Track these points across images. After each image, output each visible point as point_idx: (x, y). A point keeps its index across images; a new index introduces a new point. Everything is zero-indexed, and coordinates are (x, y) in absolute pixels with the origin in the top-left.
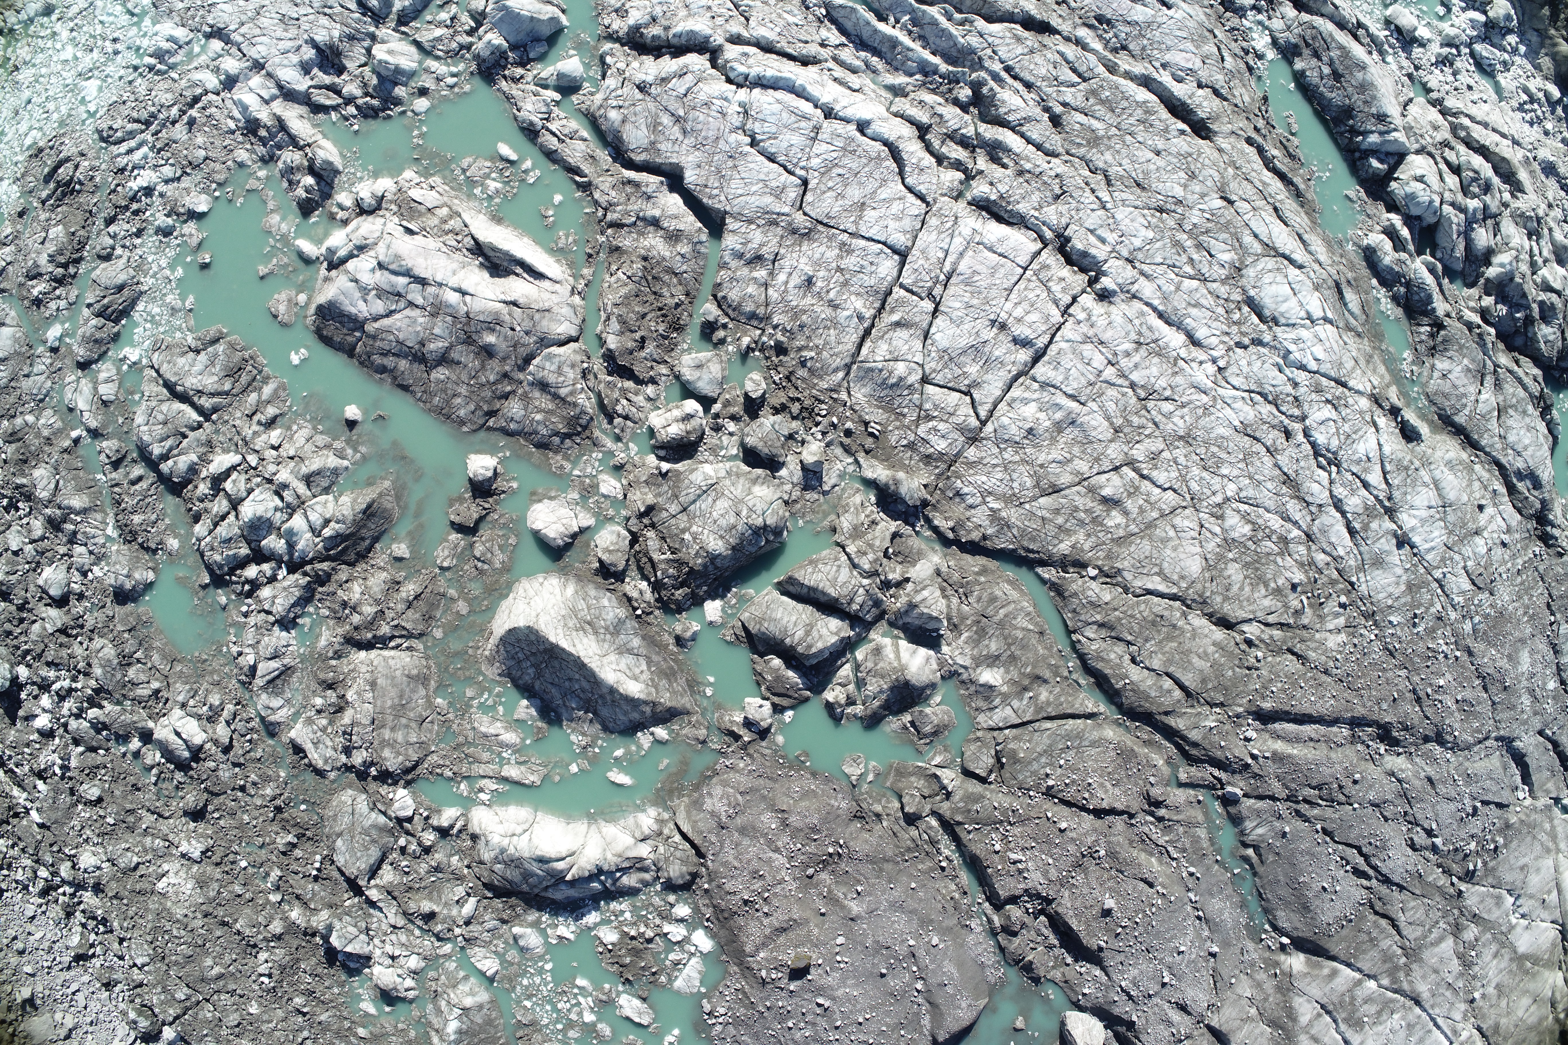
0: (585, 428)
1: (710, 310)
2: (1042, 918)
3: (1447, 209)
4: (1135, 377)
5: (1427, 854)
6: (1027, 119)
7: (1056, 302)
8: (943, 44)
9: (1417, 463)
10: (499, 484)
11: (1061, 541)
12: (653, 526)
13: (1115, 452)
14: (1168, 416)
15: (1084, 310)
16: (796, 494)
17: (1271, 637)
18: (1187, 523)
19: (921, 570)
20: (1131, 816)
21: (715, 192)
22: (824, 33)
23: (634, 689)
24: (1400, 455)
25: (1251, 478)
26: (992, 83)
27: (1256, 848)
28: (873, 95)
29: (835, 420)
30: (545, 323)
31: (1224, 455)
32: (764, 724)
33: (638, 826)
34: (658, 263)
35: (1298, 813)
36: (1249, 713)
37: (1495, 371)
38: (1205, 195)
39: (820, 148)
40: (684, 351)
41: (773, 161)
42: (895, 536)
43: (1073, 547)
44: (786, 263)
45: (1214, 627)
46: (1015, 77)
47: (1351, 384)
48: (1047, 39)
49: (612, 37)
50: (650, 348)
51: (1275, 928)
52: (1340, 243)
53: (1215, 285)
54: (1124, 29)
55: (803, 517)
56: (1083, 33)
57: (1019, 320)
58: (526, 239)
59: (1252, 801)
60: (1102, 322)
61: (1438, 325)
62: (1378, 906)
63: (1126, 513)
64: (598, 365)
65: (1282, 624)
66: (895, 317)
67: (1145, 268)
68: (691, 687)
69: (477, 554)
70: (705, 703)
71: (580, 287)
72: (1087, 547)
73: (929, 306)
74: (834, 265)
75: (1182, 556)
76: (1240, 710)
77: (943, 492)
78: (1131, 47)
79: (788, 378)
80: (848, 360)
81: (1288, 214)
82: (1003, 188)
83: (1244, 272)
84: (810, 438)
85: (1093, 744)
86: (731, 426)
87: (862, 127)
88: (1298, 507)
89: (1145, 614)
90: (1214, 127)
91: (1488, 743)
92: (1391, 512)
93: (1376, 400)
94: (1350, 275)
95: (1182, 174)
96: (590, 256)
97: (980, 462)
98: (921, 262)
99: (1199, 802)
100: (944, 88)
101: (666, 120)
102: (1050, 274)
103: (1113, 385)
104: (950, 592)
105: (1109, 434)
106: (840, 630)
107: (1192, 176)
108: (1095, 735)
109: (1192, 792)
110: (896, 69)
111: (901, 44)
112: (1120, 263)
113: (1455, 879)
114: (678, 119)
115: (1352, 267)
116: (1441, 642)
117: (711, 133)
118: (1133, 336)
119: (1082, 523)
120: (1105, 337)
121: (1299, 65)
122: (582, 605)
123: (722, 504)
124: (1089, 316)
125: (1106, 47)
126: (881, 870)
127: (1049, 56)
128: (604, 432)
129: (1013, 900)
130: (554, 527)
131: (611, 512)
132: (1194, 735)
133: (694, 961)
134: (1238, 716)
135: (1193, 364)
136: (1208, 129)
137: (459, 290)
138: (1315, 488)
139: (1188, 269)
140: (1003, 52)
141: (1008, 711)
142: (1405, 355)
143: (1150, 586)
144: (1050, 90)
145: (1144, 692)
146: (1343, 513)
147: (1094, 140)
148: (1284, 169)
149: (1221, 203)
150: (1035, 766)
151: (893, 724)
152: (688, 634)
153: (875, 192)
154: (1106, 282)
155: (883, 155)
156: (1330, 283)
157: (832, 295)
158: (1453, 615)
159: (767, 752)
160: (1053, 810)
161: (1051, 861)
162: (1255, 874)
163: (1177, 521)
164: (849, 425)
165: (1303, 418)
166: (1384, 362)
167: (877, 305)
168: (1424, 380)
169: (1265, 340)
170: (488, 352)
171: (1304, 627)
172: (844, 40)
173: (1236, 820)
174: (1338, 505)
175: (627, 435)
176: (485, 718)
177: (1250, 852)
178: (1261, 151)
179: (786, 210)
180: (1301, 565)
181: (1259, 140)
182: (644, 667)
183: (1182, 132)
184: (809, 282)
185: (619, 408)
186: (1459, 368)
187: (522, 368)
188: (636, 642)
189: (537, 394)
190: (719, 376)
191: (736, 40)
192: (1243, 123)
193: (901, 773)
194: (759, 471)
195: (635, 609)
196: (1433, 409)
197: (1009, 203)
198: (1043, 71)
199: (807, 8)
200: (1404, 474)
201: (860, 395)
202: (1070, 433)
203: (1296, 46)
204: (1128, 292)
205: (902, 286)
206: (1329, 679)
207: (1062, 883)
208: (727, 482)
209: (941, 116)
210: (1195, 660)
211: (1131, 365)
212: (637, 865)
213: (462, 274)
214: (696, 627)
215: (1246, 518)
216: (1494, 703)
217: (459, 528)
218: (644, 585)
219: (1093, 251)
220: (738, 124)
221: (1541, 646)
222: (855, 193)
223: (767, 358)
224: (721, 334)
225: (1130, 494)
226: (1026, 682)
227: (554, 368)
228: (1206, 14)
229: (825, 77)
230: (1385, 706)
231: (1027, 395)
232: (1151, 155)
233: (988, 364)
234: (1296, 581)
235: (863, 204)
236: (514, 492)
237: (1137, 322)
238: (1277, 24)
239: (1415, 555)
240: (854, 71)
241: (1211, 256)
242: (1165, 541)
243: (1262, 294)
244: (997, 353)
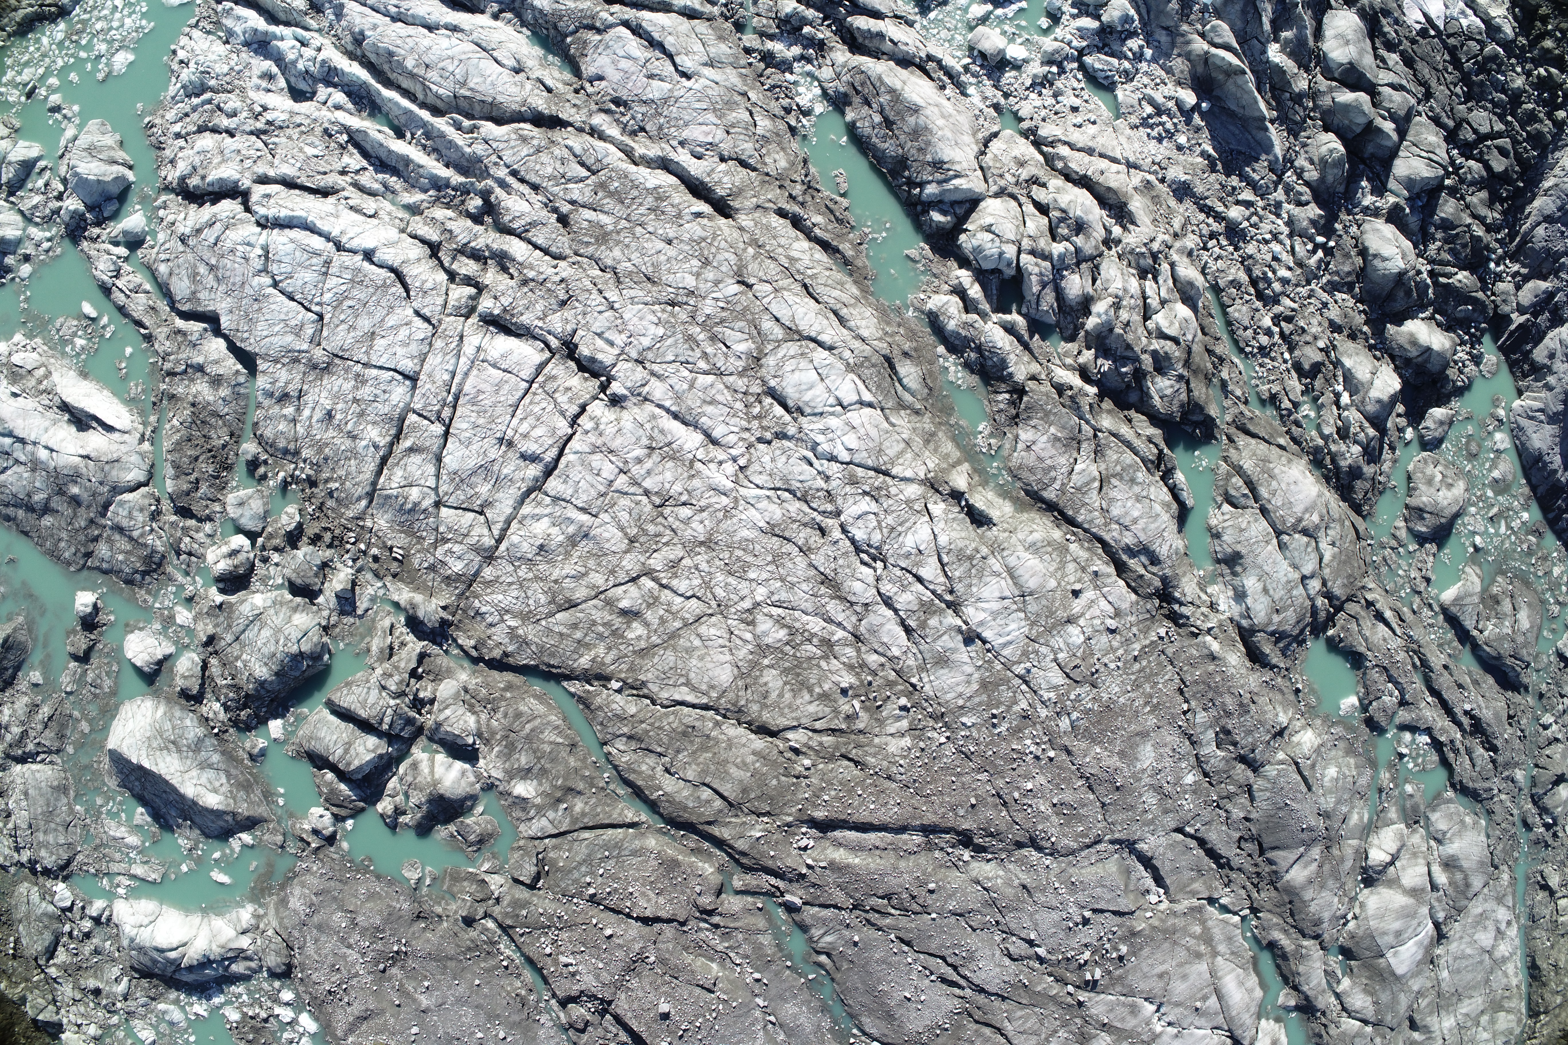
0: (159, 565)
1: (250, 448)
2: (608, 1016)
3: (1025, 258)
4: (648, 484)
5: (1031, 963)
6: (533, 224)
7: (563, 413)
8: (453, 155)
9: (985, 551)
10: (102, 618)
11: (581, 656)
12: (216, 652)
13: (630, 563)
14: (687, 522)
15: (592, 418)
16: (334, 619)
17: (821, 744)
18: (713, 631)
19: (446, 689)
20: (683, 924)
21: (246, 335)
22: (346, 159)
23: (212, 801)
24: (961, 544)
25: (783, 580)
26: (498, 191)
27: (829, 955)
28: (387, 218)
29: (363, 546)
30: (114, 473)
31: (749, 559)
32: (327, 832)
33: (239, 920)
34: (204, 408)
35: (868, 921)
36: (802, 822)
37: (1095, 436)
38: (720, 282)
39: (332, 282)
40: (233, 488)
41: (292, 299)
42: (422, 657)
43: (593, 660)
44: (309, 398)
45: (753, 736)
46: (522, 181)
47: (894, 472)
48: (557, 135)
49: (167, 188)
50: (203, 489)
51: (864, 1033)
52: (898, 310)
53: (731, 379)
54: (641, 109)
55: (343, 640)
56: (599, 120)
57: (525, 436)
58: (105, 392)
59: (816, 909)
60: (610, 430)
61: (1019, 391)
62: (978, 1015)
63: (647, 624)
64: (166, 506)
65: (833, 730)
66: (408, 443)
67: (656, 368)
68: (266, 797)
69: (89, 680)
70: (279, 812)
71: (148, 433)
72: (608, 660)
73: (439, 429)
74: (350, 396)
75: (710, 665)
76: (790, 819)
77: (465, 611)
78: (648, 128)
79: (320, 508)
80: (368, 489)
81: (820, 289)
82: (506, 301)
83: (763, 361)
84: (339, 565)
85: (634, 853)
86: (276, 557)
87: (368, 256)
88: (840, 607)
89: (674, 726)
90: (735, 204)
91: (1099, 847)
92: (954, 606)
93: (932, 485)
94: (907, 346)
95: (695, 262)
96: (154, 404)
97: (496, 580)
98: (428, 386)
99: (760, 909)
100: (457, 201)
101: (202, 269)
102: (555, 385)
103: (626, 494)
104: (478, 709)
105: (624, 546)
106: (377, 747)
107: (706, 263)
108: (637, 844)
109: (750, 899)
110: (413, 186)
111: (412, 161)
112: (630, 365)
113: (1070, 988)
114: (212, 268)
115: (912, 335)
116: (1028, 742)
117: (238, 279)
118: (645, 441)
119: (601, 637)
120: (614, 445)
121: (850, 116)
122: (168, 726)
123: (266, 633)
124: (597, 425)
125: (624, 131)
126: (445, 967)
127: (557, 152)
128: (175, 567)
129: (573, 999)
130: (141, 656)
131: (187, 641)
132: (741, 845)
133: (304, 1040)
134: (789, 825)
135: (712, 466)
136: (729, 207)
137: (46, 447)
138: (857, 586)
139: (702, 365)
140: (507, 157)
141: (544, 822)
142: (980, 428)
143: (677, 697)
144: (556, 189)
145: (680, 803)
146: (896, 611)
147: (603, 237)
148: (826, 236)
149: (737, 288)
150: (576, 875)
151: (442, 832)
152: (256, 751)
153: (383, 320)
154: (616, 387)
155: (388, 282)
156: (876, 359)
157: (349, 427)
158: (1043, 713)
159: (335, 856)
160: (596, 916)
161: (601, 965)
162: (833, 980)
163: (703, 629)
164: (375, 551)
165: (838, 514)
166: (954, 439)
167: (393, 431)
168: (1005, 453)
169: (790, 433)
170: (75, 501)
171: (860, 731)
172: (365, 163)
173: (803, 928)
174: (888, 602)
175: (193, 569)
176: (113, 824)
177: (823, 958)
178: (797, 222)
179: (305, 347)
180: (850, 667)
181: (796, 209)
182: (224, 780)
183: (698, 215)
184: (329, 415)
185: (182, 546)
186: (1045, 438)
187: (103, 515)
188: (216, 758)
189: (117, 537)
190: (261, 511)
191: (264, 180)
192: (773, 193)
193: (456, 877)
194: (299, 599)
195: (213, 728)
196: (1019, 484)
197: (513, 315)
198: (549, 170)
199: (330, 136)
200: (967, 564)
201: (381, 521)
202: (584, 546)
203: (846, 95)
204: (639, 395)
205: (414, 412)
206: (894, 785)
207: (618, 986)
208: (272, 611)
209: (450, 232)
210: (733, 770)
211: (643, 472)
212: (239, 955)
213: (51, 431)
214: (261, 743)
215: (779, 622)
216: (1103, 805)
217: (76, 658)
218: (217, 706)
219: (600, 356)
220: (259, 267)
221: (1169, 739)
222: (365, 324)
223: (303, 490)
224: (262, 470)
225: (649, 606)
226: (559, 794)
227: (125, 513)
228: (741, 75)
229: (341, 207)
230: (961, 812)
231: (537, 511)
232: (661, 245)
233: (498, 483)
234: (844, 685)
235: (373, 333)
236: (112, 624)
237: (648, 426)
238: (826, 73)
239: (988, 651)
240: (372, 194)
241: (728, 347)
242: (690, 651)
243: (784, 384)
244: (505, 471)
